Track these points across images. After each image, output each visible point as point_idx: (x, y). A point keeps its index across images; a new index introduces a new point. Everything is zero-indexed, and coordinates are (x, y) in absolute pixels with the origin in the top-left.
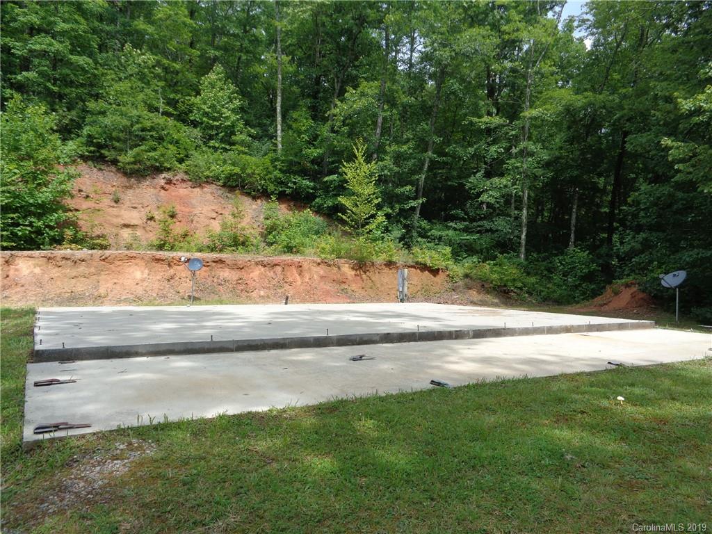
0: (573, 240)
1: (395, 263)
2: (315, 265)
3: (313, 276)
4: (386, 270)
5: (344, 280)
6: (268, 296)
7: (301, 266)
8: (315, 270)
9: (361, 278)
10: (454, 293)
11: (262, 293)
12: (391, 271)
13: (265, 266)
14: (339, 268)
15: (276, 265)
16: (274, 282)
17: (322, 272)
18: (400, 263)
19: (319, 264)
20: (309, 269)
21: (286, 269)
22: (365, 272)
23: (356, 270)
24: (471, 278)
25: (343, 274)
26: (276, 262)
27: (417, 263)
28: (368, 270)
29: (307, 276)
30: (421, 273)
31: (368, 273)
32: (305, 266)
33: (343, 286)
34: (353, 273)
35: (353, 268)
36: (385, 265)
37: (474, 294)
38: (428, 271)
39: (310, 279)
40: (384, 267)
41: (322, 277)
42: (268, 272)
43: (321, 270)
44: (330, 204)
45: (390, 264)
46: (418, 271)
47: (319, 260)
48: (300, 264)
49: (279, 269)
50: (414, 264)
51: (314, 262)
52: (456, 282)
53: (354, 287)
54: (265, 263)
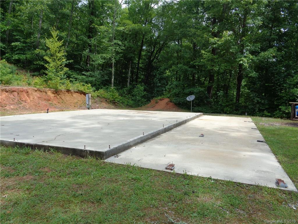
0: (129, 82)
1: (71, 91)
2: (34, 91)
3: (34, 97)
4: (67, 94)
5: (50, 99)
6: (16, 108)
7: (28, 92)
8: (34, 94)
9: (57, 98)
10: (95, 104)
11: (12, 107)
12: (69, 94)
13: (7, 92)
14: (46, 93)
15: (14, 91)
16: (16, 101)
17: (38, 95)
18: (72, 91)
19: (36, 91)
20: (32, 93)
21: (19, 94)
22: (58, 95)
23: (54, 94)
24: (100, 97)
25: (48, 96)
26: (14, 90)
27: (79, 90)
28: (60, 94)
29: (32, 97)
30: (80, 95)
31: (59, 95)
32: (30, 92)
33: (50, 102)
34: (53, 95)
35: (53, 93)
36: (66, 91)
37: (104, 104)
38: (83, 94)
39: (33, 99)
40: (66, 93)
41: (39, 98)
42: (9, 95)
43: (37, 94)
44: (17, 58)
45: (68, 91)
46: (79, 94)
47: (36, 89)
48: (27, 91)
49: (16, 93)
50: (77, 91)
51: (34, 90)
52: (95, 99)
53: (55, 102)
54: (7, 90)
